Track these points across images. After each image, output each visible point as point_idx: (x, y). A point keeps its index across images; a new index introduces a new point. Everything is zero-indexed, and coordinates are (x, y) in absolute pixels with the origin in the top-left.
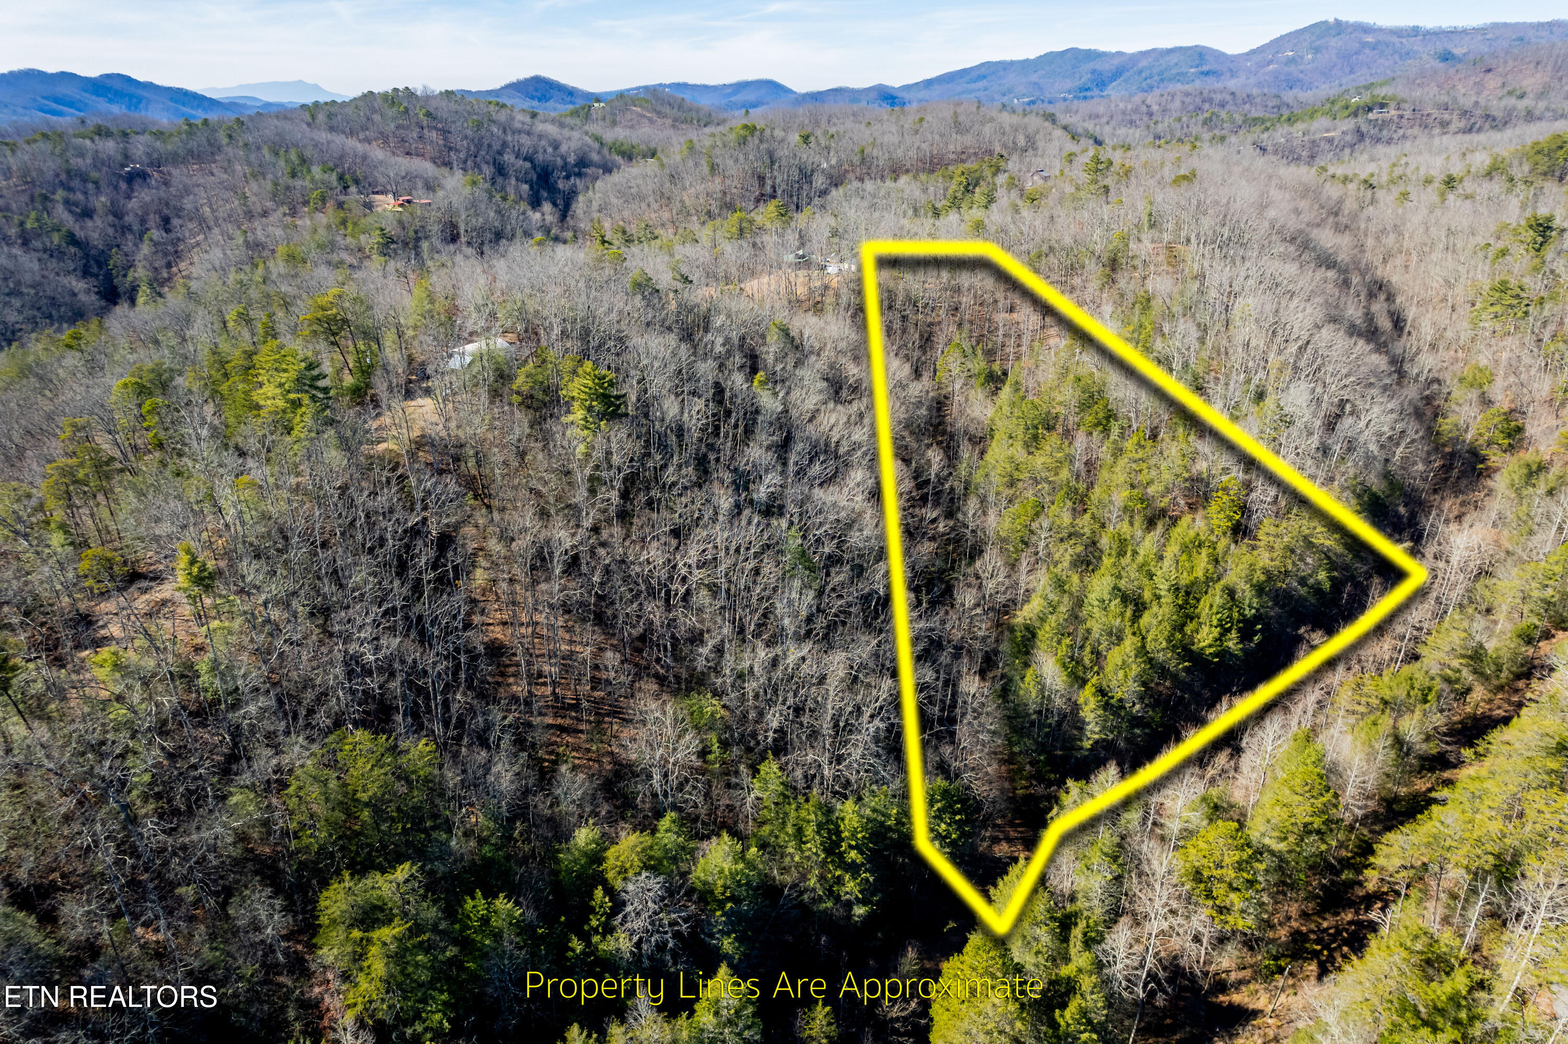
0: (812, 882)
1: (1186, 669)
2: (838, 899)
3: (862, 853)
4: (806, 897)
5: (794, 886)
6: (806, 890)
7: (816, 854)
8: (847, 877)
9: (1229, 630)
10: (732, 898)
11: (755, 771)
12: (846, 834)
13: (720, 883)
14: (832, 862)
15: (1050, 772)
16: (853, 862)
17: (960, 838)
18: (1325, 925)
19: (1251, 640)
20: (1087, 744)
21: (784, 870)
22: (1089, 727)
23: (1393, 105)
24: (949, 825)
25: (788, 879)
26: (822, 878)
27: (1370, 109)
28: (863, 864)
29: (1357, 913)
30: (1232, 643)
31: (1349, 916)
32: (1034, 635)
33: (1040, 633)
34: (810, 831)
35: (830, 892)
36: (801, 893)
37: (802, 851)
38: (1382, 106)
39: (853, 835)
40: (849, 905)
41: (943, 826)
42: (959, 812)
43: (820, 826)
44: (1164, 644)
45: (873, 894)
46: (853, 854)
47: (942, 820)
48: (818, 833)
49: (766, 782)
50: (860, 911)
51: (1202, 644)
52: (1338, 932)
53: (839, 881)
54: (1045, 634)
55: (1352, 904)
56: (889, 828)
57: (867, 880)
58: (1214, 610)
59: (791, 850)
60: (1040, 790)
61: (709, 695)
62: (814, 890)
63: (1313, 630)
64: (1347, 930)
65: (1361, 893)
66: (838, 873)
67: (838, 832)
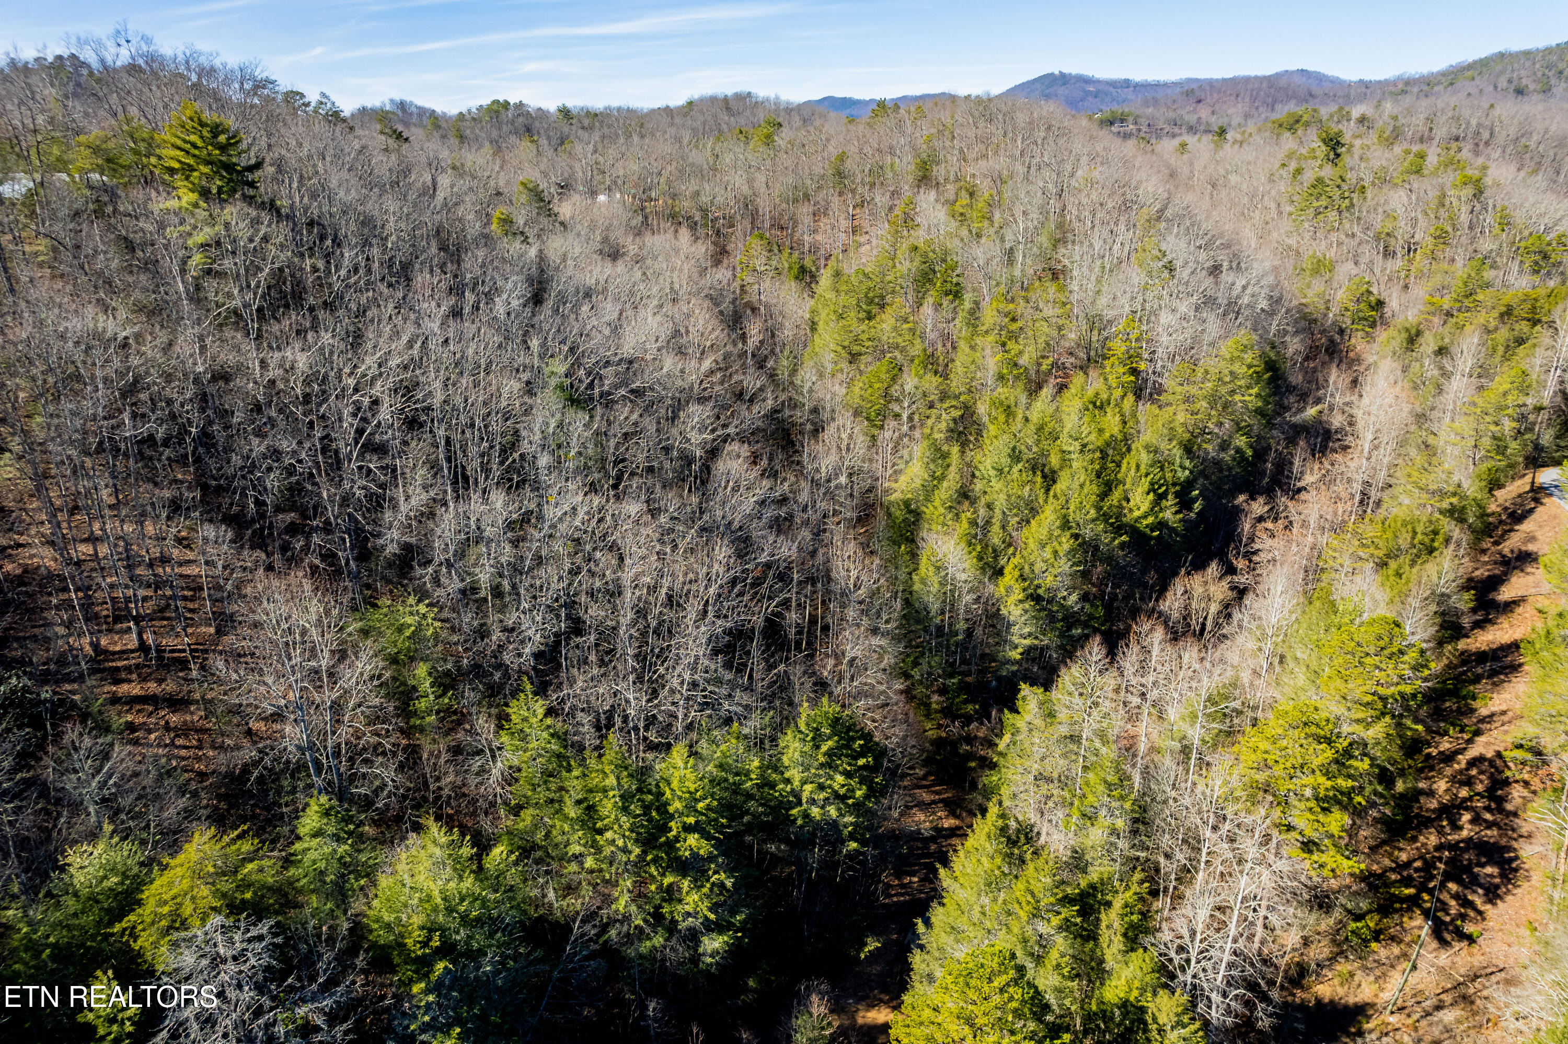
0: (622, 903)
1: (1122, 546)
2: (672, 928)
3: (707, 836)
4: (613, 933)
5: (591, 916)
6: (612, 922)
7: (625, 850)
8: (686, 884)
9: (1163, 496)
10: (447, 950)
11: (502, 720)
12: (677, 805)
13: (417, 920)
14: (655, 861)
15: (966, 702)
16: (695, 855)
17: (867, 797)
18: (1404, 857)
19: (1190, 509)
20: (1015, 655)
21: (570, 889)
22: (1015, 629)
23: (1131, 119)
24: (848, 775)
25: (574, 904)
26: (639, 896)
27: (1112, 123)
28: (711, 858)
29: (1441, 832)
30: (1169, 514)
31: (1433, 840)
32: (918, 514)
33: (928, 511)
34: (608, 807)
35: (657, 917)
36: (605, 928)
37: (599, 850)
38: (1122, 121)
39: (691, 808)
40: (693, 937)
41: (840, 779)
42: (862, 755)
43: (626, 797)
44: (1093, 513)
45: (733, 913)
46: (693, 840)
47: (835, 768)
48: (625, 809)
49: (524, 737)
50: (713, 944)
51: (1137, 514)
52: (1429, 866)
53: (671, 894)
54: (935, 510)
55: (1425, 823)
56: (749, 796)
57: (722, 885)
58: (1143, 470)
59: (576, 849)
60: (955, 728)
61: (411, 600)
62: (627, 918)
63: (1253, 499)
64: (1440, 859)
65: (1433, 804)
66: (669, 879)
67: (662, 808)
